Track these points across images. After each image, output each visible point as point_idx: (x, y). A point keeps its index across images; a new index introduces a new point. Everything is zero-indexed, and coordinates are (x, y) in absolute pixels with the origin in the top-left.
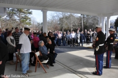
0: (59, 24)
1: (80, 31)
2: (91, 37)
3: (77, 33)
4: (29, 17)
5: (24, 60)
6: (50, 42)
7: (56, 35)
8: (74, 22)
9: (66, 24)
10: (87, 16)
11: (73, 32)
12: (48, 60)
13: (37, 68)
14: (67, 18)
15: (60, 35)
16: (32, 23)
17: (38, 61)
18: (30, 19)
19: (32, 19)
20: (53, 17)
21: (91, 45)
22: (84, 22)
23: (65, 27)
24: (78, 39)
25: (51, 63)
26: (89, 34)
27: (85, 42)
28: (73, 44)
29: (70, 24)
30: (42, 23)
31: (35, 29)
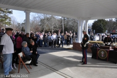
0: (40, 25)
1: (61, 33)
2: (71, 39)
3: (58, 35)
4: (9, 16)
7: (38, 36)
8: (55, 24)
9: (47, 26)
10: (68, 18)
12: (31, 61)
13: (20, 69)
14: (48, 19)
15: (42, 37)
16: (12, 22)
17: (21, 62)
18: (10, 18)
19: (12, 19)
20: (35, 18)
21: (71, 46)
23: (46, 28)
26: (69, 36)
29: (51, 25)
30: (23, 23)
31: (15, 29)
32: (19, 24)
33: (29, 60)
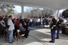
0: (31, 14)
1: (43, 18)
3: (41, 19)
4: (13, 9)
6: (26, 24)
7: (29, 20)
8: (39, 13)
9: (35, 14)
10: (47, 9)
11: (39, 19)
12: (24, 34)
13: (18, 39)
14: (35, 10)
15: (31, 20)
16: (15, 13)
17: (19, 35)
18: (14, 10)
19: (15, 11)
20: (28, 10)
21: (49, 26)
22: (45, 13)
23: (34, 15)
25: (26, 36)
27: (45, 24)
28: (38, 25)
29: (37, 14)
30: (21, 13)
31: (17, 16)
32: (19, 13)
33: (23, 34)
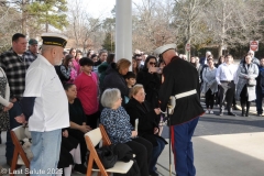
0: (174, 25)
1: (260, 55)
3: (244, 62)
5: (42, 159)
11: (231, 59)
12: (131, 163)
17: (95, 166)
23: (196, 37)
24: (247, 85)
30: (108, 21)
31: (80, 41)
32: (94, 22)
33: (126, 160)
